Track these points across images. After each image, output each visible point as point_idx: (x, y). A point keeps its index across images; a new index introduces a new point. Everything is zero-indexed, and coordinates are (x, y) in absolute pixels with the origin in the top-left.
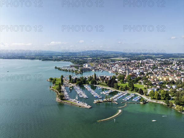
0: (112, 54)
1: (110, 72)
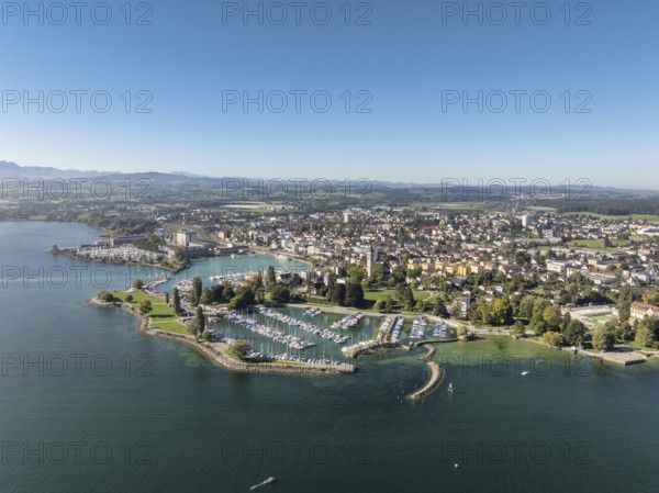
0: (214, 187)
1: (281, 257)
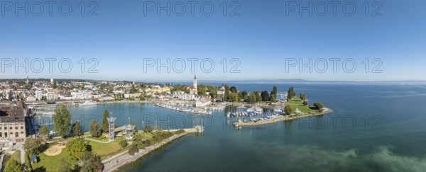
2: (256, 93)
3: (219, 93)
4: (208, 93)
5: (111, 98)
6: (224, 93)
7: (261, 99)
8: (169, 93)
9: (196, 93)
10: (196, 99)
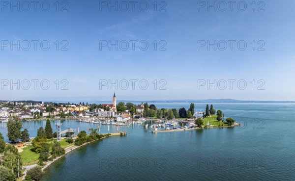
2: (174, 110)
3: (139, 110)
4: (127, 111)
5: (28, 117)
6: (143, 110)
7: (178, 115)
8: (88, 111)
9: (116, 111)
10: (116, 116)
